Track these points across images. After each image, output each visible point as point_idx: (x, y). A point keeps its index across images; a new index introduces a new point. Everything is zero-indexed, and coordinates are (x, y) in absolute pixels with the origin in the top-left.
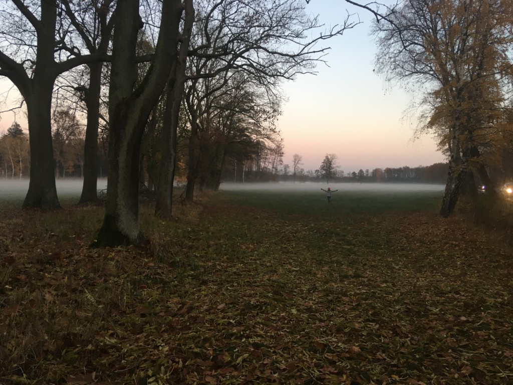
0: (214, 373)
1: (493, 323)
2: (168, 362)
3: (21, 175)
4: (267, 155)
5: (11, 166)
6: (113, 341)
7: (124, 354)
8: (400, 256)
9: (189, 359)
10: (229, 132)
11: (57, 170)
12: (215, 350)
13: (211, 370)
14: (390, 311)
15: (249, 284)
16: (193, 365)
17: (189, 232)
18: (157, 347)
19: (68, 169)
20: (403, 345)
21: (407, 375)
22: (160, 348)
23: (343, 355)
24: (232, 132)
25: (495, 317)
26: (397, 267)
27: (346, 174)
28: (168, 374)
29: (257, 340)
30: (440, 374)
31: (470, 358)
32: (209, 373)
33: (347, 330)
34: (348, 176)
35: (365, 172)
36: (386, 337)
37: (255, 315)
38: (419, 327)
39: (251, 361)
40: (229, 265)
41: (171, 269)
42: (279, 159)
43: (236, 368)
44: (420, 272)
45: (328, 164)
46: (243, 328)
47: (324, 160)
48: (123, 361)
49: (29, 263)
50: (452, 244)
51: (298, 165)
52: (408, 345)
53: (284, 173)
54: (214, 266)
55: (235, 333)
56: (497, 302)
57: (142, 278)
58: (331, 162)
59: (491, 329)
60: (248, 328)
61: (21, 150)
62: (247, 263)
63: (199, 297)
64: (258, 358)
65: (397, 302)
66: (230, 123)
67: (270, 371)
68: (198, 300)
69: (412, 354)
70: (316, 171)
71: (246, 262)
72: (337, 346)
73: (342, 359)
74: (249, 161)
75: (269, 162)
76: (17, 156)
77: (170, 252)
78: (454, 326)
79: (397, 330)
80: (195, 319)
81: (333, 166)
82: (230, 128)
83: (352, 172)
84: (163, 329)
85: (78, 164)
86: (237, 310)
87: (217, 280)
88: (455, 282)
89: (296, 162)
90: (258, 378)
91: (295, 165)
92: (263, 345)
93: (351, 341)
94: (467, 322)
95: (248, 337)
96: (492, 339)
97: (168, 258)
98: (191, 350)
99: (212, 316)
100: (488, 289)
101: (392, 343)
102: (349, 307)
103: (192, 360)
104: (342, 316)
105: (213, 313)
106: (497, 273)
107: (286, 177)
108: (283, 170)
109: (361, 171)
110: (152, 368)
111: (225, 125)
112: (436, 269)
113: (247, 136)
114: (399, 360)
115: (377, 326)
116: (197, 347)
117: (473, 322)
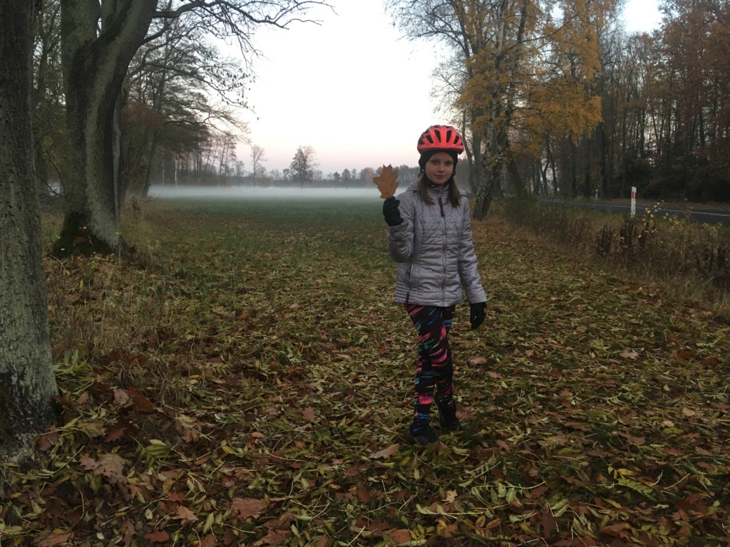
4: (211, 146)
24: (164, 107)
27: (325, 176)
34: (329, 178)
35: (351, 173)
42: (229, 152)
45: (301, 161)
47: (296, 155)
51: (259, 161)
53: (236, 173)
58: (306, 157)
70: (285, 171)
74: (184, 155)
75: (215, 157)
81: (309, 163)
83: (333, 172)
89: (257, 157)
91: (255, 162)
107: (240, 180)
108: (235, 170)
109: (346, 171)
113: (189, 114)
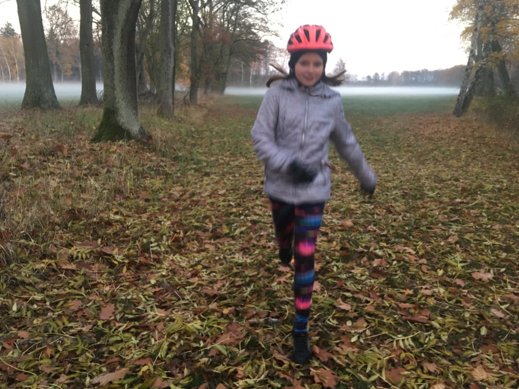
0: (212, 241)
1: (488, 203)
2: (170, 233)
3: (18, 78)
4: (276, 57)
5: (7, 69)
6: (118, 217)
7: (128, 226)
8: (405, 152)
9: (189, 230)
10: (234, 29)
11: (55, 73)
12: (214, 225)
13: (210, 239)
14: (387, 195)
15: (250, 174)
16: (193, 235)
17: (192, 132)
18: (160, 222)
19: (66, 72)
20: (395, 220)
21: (394, 243)
22: (163, 223)
23: (335, 228)
24: (238, 29)
25: (490, 198)
26: (401, 161)
28: (169, 241)
29: (255, 218)
30: (426, 242)
31: (459, 230)
32: (209, 241)
33: (342, 210)
34: (363, 80)
35: (380, 76)
36: (379, 215)
37: (255, 198)
38: (413, 207)
39: (248, 234)
40: (232, 159)
41: (173, 162)
43: (233, 238)
44: (423, 164)
45: (341, 66)
46: (242, 209)
47: (339, 62)
48: (127, 232)
49: (32, 155)
50: (461, 140)
52: (400, 221)
54: (217, 160)
55: (234, 212)
56: (496, 188)
57: (145, 169)
58: (345, 64)
59: (484, 208)
60: (247, 208)
61: (16, 51)
62: (250, 158)
63: (201, 187)
64: (255, 231)
65: (395, 188)
66: (236, 19)
67: (265, 241)
68: (200, 188)
69: (402, 227)
71: (248, 156)
72: (331, 222)
73: (334, 231)
74: (257, 63)
76: (13, 59)
77: (173, 148)
78: (448, 206)
79: (392, 209)
80: (197, 203)
82: (235, 24)
83: (366, 76)
84: (166, 210)
85: (76, 66)
86: (237, 195)
87: (219, 173)
88: (456, 171)
90: (254, 246)
92: (261, 222)
93: (345, 218)
94: (461, 203)
95: (246, 216)
96: (483, 216)
97: (170, 153)
98: (191, 224)
99: (213, 200)
100: (489, 177)
101: (385, 219)
102: (347, 192)
103: (192, 231)
104: (340, 200)
105: (215, 197)
106: (501, 165)
110: (155, 237)
111: (229, 21)
112: (440, 161)
113: (254, 34)
114: (388, 231)
115: (372, 206)
116: (197, 222)
117: (468, 203)
